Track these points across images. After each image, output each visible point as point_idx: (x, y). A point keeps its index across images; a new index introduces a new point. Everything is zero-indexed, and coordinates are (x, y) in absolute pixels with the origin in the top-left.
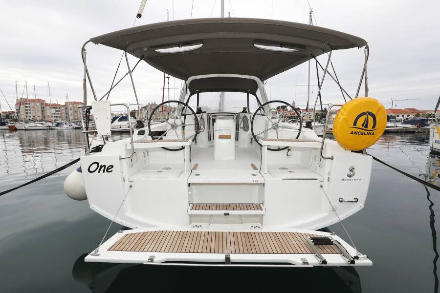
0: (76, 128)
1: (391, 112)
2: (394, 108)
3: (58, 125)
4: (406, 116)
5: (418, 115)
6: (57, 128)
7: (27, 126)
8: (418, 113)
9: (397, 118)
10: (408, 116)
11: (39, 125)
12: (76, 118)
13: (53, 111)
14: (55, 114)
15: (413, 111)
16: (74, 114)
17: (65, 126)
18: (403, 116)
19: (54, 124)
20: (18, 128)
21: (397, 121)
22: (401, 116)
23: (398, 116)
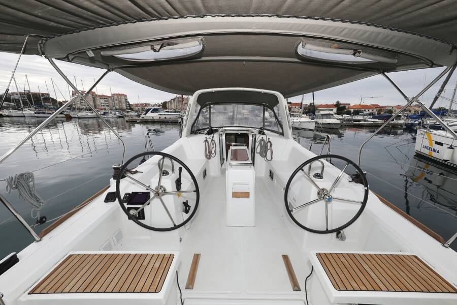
0: (120, 117)
1: (360, 107)
2: (362, 104)
3: (105, 114)
4: (371, 111)
5: (380, 110)
6: (104, 116)
7: (79, 115)
8: (380, 108)
9: (365, 112)
10: (373, 111)
11: (89, 114)
12: (121, 107)
13: (102, 101)
14: (104, 103)
15: (376, 106)
16: (119, 105)
17: (110, 115)
18: (369, 111)
19: (102, 113)
20: (72, 116)
21: (365, 115)
22: (367, 110)
23: (365, 111)
